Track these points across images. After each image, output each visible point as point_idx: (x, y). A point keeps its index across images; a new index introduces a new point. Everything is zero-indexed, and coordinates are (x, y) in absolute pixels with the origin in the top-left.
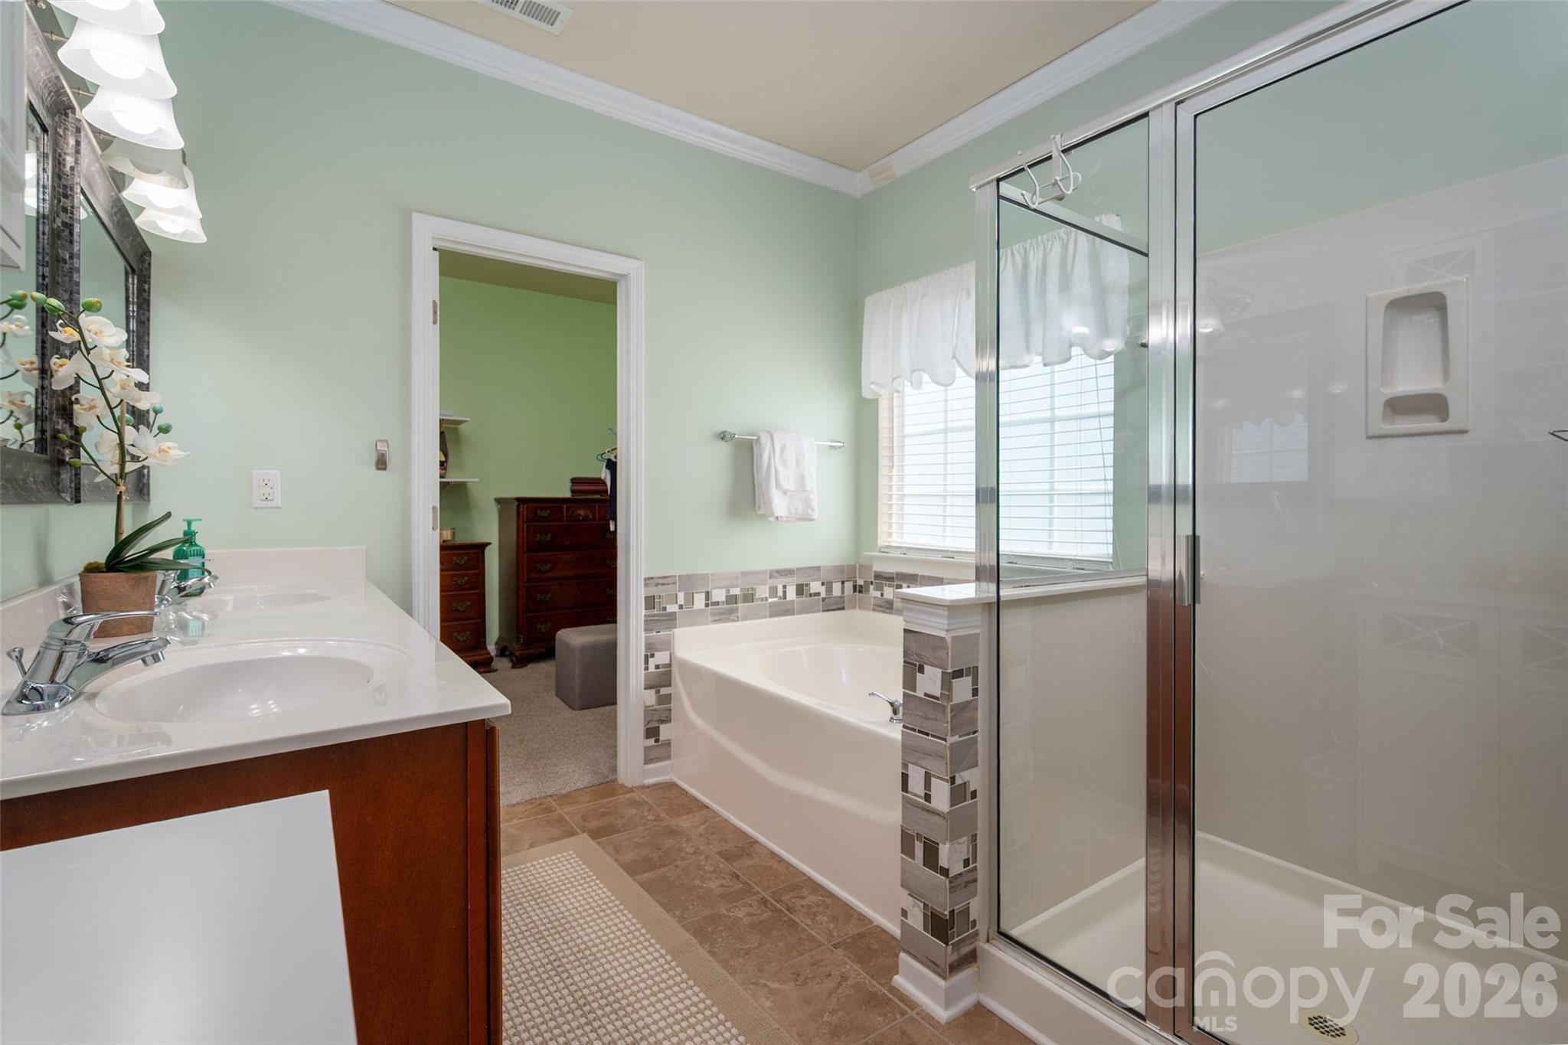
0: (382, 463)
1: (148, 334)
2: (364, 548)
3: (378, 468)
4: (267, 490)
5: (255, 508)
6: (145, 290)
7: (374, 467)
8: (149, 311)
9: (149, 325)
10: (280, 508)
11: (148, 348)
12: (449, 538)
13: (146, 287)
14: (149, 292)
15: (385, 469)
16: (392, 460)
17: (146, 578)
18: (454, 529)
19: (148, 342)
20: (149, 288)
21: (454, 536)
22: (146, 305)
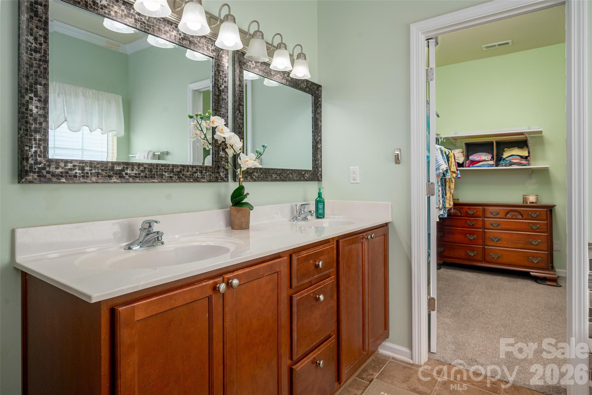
0: (397, 160)
1: (321, 117)
2: (390, 203)
3: (396, 163)
4: (354, 175)
5: (351, 183)
6: (319, 101)
7: (394, 162)
8: (321, 108)
9: (321, 114)
10: (359, 183)
11: (321, 122)
12: (534, 201)
13: (320, 99)
14: (321, 101)
15: (399, 163)
16: (403, 158)
17: (241, 209)
18: (537, 195)
19: (321, 120)
20: (321, 100)
21: (537, 199)
22: (320, 106)
